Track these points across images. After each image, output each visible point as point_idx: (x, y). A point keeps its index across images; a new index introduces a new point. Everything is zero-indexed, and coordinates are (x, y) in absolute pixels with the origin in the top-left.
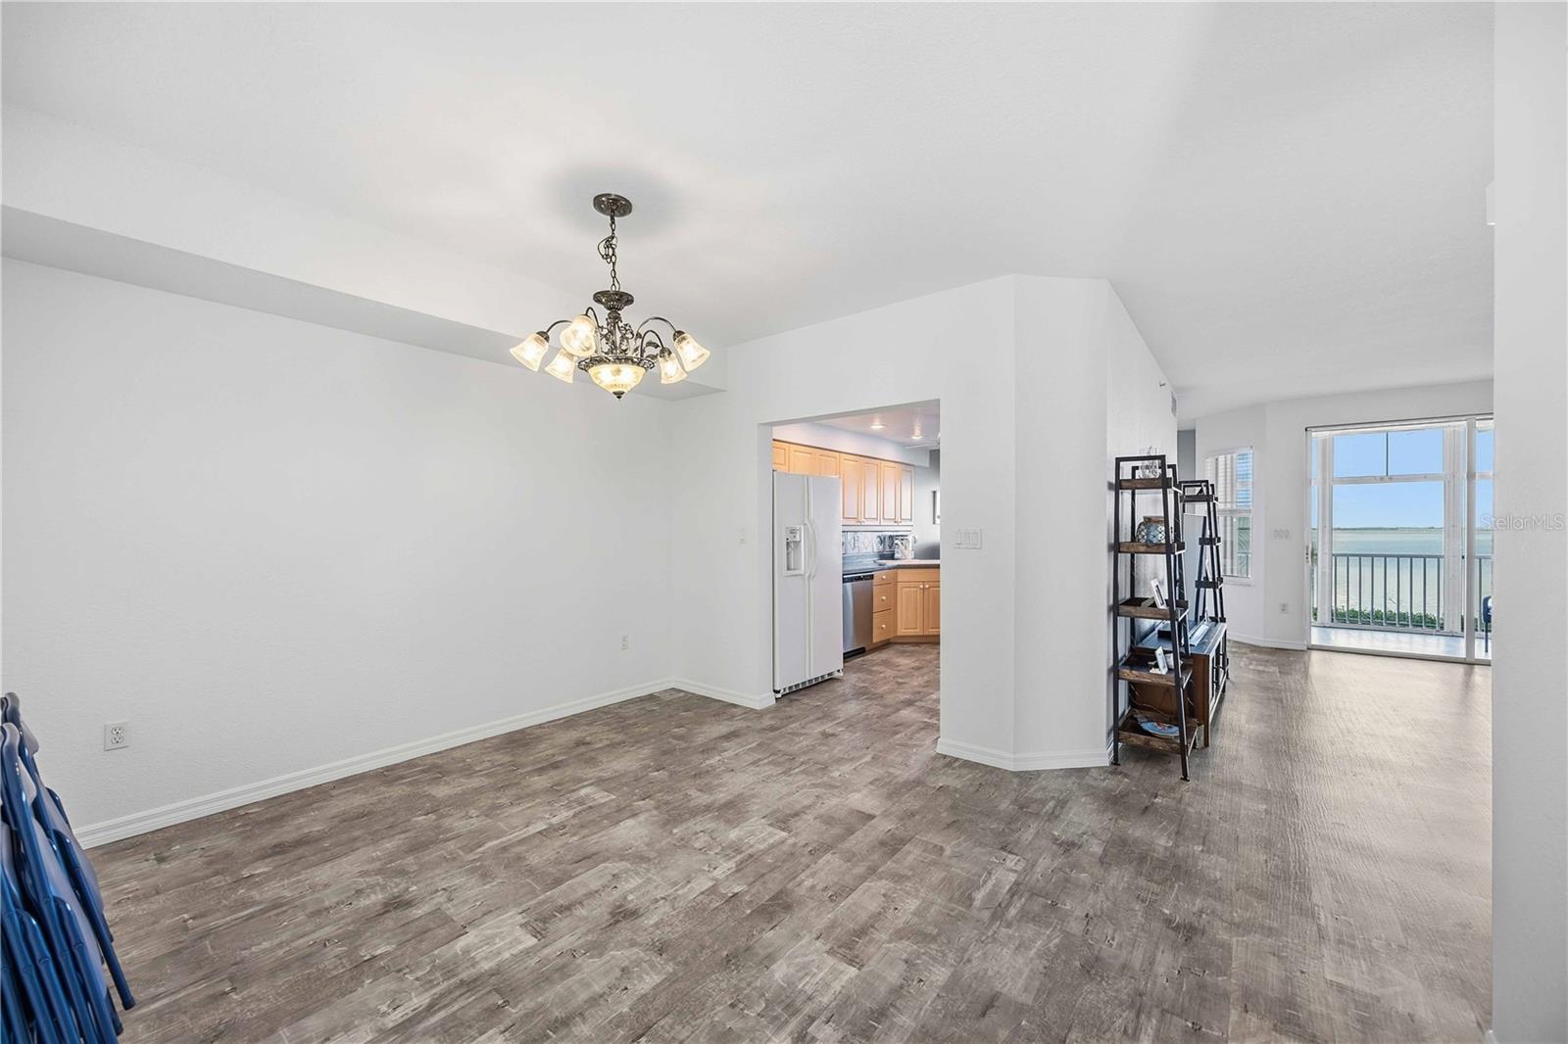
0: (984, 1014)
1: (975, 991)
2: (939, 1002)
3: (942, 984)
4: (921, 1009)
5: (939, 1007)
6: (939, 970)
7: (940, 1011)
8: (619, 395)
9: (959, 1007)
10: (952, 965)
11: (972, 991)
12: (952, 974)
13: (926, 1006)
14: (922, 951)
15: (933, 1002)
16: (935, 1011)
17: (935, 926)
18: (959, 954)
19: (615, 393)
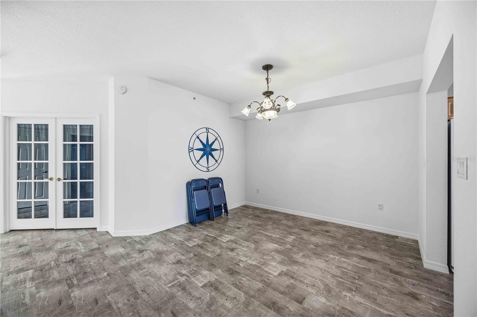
0: (172, 312)
1: (182, 314)
2: (182, 303)
3: (188, 305)
4: (181, 297)
5: (180, 302)
6: (194, 305)
7: (179, 302)
8: (270, 120)
9: (178, 307)
10: (194, 309)
11: (182, 312)
12: (191, 309)
13: (182, 299)
14: (203, 303)
15: (182, 301)
16: (179, 301)
17: (215, 310)
18: (199, 313)
19: (268, 119)
